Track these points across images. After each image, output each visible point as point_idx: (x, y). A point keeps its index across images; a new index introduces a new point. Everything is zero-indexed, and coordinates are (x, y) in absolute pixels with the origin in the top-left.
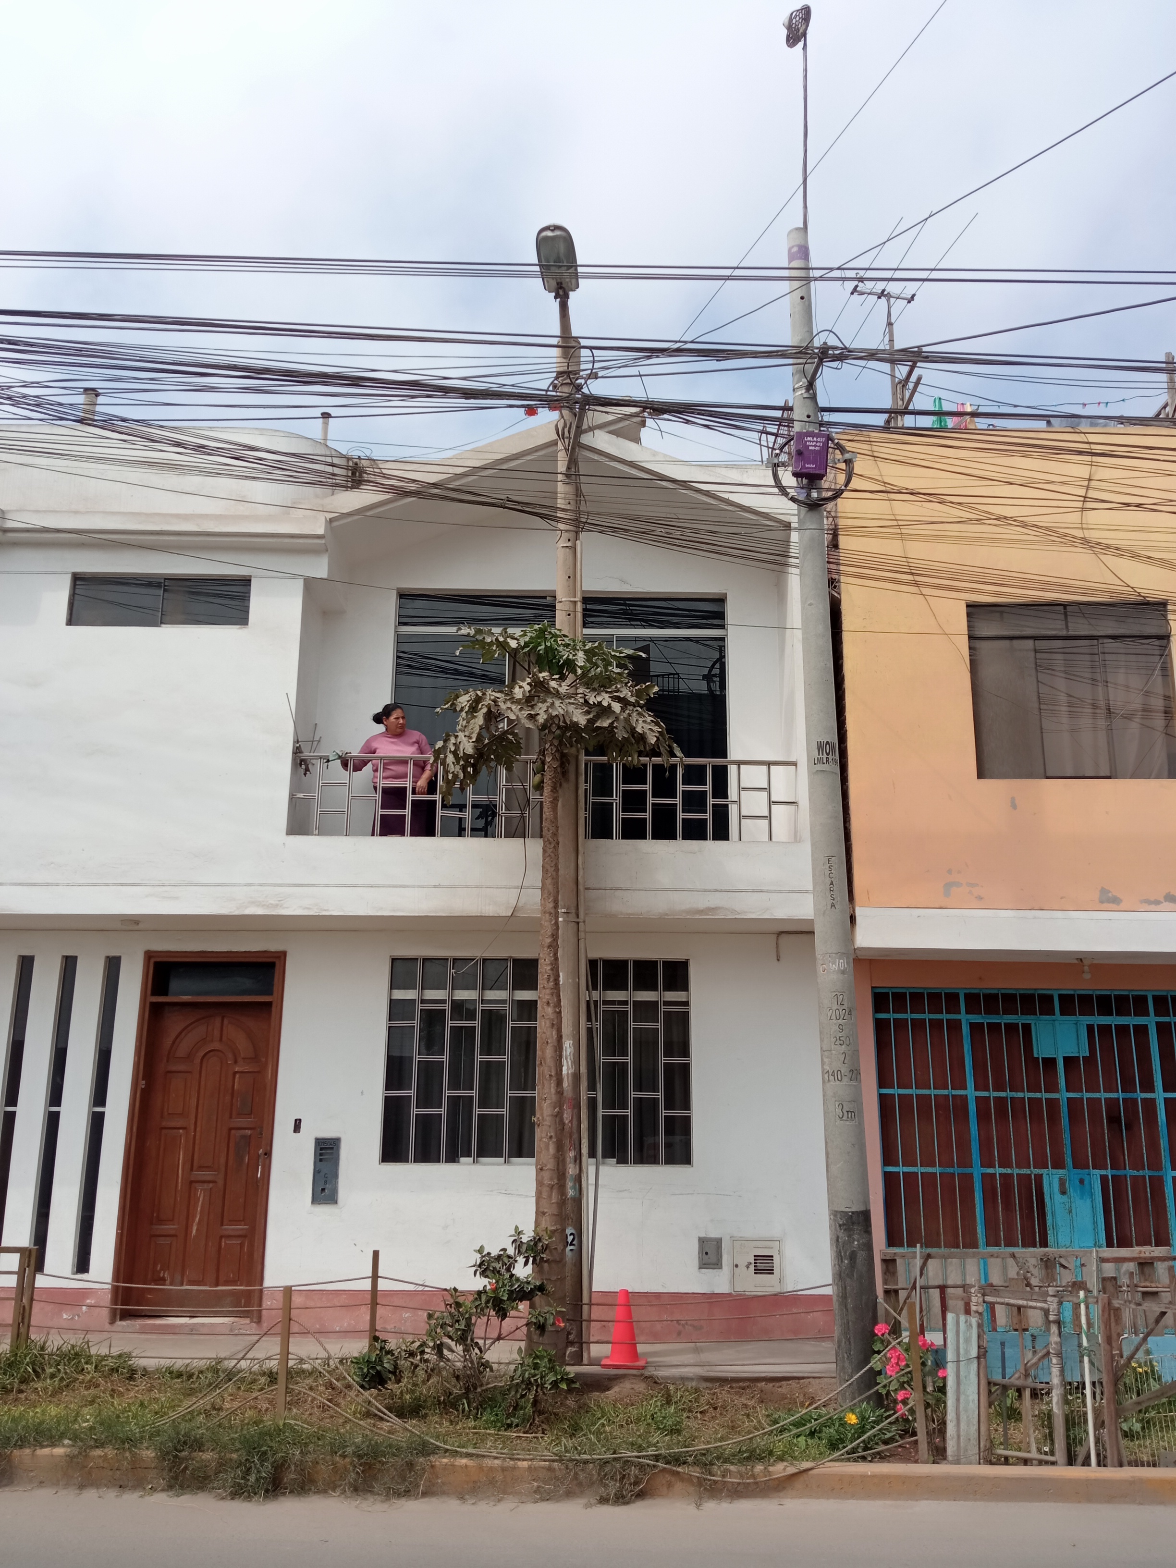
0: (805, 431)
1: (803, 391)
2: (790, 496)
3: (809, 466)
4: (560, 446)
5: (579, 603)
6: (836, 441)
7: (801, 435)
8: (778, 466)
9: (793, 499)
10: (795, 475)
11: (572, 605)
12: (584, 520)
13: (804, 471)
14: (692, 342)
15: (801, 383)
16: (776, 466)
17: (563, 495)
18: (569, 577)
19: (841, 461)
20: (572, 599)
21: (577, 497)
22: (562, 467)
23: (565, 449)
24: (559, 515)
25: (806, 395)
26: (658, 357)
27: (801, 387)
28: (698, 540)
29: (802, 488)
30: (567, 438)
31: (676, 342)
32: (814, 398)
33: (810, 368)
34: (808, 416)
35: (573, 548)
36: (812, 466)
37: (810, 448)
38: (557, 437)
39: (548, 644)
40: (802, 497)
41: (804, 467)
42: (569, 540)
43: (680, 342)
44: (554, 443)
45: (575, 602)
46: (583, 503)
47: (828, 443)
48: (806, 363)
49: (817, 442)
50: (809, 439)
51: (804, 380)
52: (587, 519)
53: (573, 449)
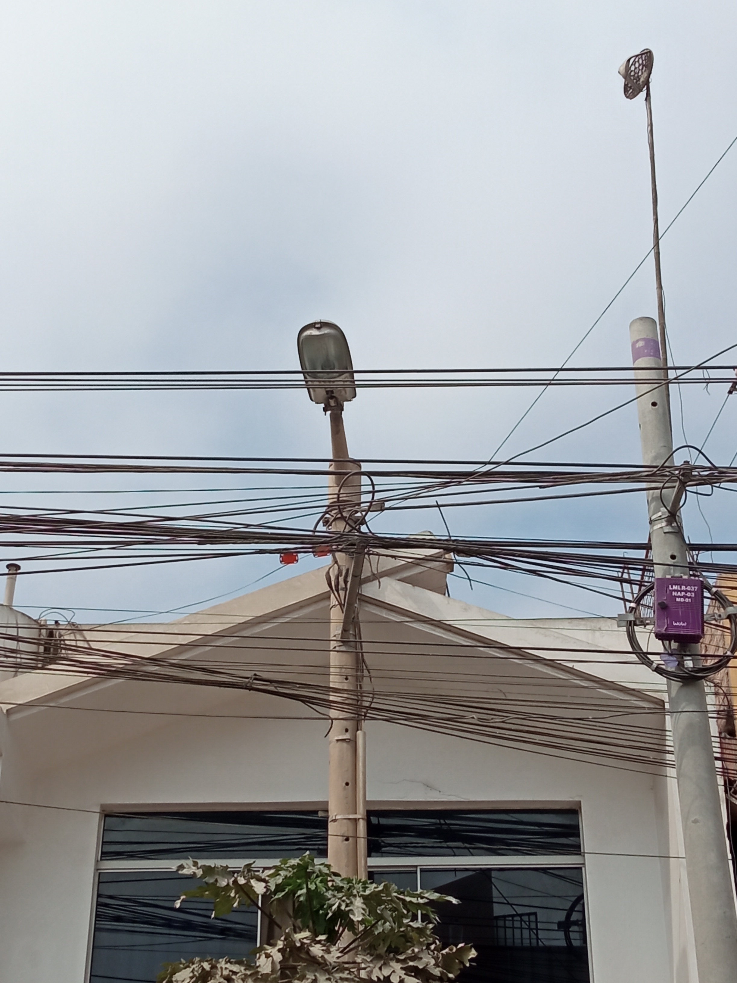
0: (668, 577)
1: (664, 524)
2: (655, 665)
3: (678, 624)
4: (333, 601)
5: (361, 821)
6: (714, 590)
7: (663, 582)
8: (635, 624)
9: (658, 670)
10: (659, 636)
11: (350, 824)
12: (367, 704)
13: (672, 632)
14: (507, 463)
15: (660, 514)
16: (631, 625)
17: (338, 670)
18: (347, 784)
19: (724, 616)
20: (351, 816)
21: (357, 670)
22: (336, 630)
23: (340, 604)
24: (331, 698)
25: (667, 529)
26: (460, 483)
27: (660, 519)
28: (527, 729)
29: (671, 655)
30: (342, 589)
31: (485, 463)
32: (679, 532)
33: (670, 494)
34: (673, 557)
35: (353, 742)
36: (682, 624)
37: (678, 600)
38: (329, 589)
39: (312, 887)
40: (671, 667)
41: (670, 626)
42: (347, 730)
43: (490, 463)
44: (325, 597)
45: (356, 820)
46: (366, 680)
47: (703, 592)
48: (663, 488)
49: (686, 591)
50: (675, 587)
51: (663, 509)
52: (372, 702)
53: (350, 605)
